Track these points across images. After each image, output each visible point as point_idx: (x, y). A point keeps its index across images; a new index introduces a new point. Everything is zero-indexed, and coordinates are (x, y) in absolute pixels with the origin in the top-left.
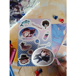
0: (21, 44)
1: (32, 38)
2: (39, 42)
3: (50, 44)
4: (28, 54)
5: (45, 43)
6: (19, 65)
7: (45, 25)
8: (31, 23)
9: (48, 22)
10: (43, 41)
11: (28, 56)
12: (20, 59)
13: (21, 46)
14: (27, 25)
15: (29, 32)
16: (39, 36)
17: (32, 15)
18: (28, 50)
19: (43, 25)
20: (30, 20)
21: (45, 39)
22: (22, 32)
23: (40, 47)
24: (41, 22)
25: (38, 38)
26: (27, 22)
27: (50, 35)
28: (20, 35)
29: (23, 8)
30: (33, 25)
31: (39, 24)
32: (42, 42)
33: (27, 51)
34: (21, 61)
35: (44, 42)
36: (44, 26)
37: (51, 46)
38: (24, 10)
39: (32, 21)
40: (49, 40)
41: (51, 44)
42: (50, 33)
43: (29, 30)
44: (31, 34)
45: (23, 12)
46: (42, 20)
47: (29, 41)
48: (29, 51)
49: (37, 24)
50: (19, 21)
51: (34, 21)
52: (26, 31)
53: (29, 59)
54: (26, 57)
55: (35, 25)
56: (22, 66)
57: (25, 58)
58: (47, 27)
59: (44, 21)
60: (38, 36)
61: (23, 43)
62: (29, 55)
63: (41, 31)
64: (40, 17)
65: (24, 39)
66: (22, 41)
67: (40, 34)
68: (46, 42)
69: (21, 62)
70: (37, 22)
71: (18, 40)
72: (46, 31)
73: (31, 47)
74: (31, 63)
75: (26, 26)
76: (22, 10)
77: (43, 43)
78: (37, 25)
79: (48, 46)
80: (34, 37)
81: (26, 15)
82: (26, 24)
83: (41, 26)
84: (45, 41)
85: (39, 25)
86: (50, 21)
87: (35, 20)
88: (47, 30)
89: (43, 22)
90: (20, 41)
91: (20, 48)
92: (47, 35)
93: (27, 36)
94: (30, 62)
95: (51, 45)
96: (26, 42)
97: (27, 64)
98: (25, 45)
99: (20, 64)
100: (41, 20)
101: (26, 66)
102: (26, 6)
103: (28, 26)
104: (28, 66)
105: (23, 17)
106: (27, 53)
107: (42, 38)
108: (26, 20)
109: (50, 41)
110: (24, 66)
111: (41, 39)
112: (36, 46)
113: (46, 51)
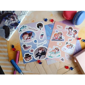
1: (31, 40)
2: (37, 42)
3: (46, 41)
5: (42, 41)
6: (24, 62)
7: (40, 27)
8: (27, 27)
9: (42, 24)
11: (31, 54)
13: (23, 48)
15: (28, 35)
17: (26, 21)
19: (38, 27)
20: (27, 25)
21: (41, 38)
22: (22, 36)
23: (39, 45)
24: (36, 25)
25: (36, 39)
26: (24, 27)
27: (45, 34)
29: (17, 16)
30: (30, 29)
31: (34, 27)
32: (39, 41)
33: (29, 50)
34: (26, 59)
35: (41, 41)
36: (39, 28)
37: (47, 43)
38: (19, 18)
39: (29, 26)
40: (45, 38)
42: (45, 33)
44: (29, 36)
45: (18, 20)
46: (36, 23)
47: (29, 42)
49: (33, 27)
50: (17, 28)
51: (30, 25)
53: (31, 57)
57: (29, 56)
58: (42, 29)
60: (35, 37)
63: (37, 33)
64: (33, 21)
66: (23, 43)
67: (37, 35)
68: (42, 40)
69: (26, 60)
71: (20, 43)
72: (41, 32)
73: (31, 47)
75: (24, 30)
76: (17, 18)
77: (40, 42)
78: (33, 28)
80: (32, 38)
81: (21, 22)
82: (24, 29)
83: (36, 28)
84: (41, 40)
85: (34, 28)
86: (43, 22)
87: (31, 25)
89: (38, 25)
90: (22, 44)
92: (42, 35)
94: (33, 58)
96: (27, 44)
98: (26, 46)
100: (35, 24)
101: (31, 62)
102: (19, 15)
104: (32, 62)
106: (29, 52)
107: (39, 38)
108: (23, 26)
110: (29, 62)
111: (38, 39)
112: (35, 45)
113: (41, 49)
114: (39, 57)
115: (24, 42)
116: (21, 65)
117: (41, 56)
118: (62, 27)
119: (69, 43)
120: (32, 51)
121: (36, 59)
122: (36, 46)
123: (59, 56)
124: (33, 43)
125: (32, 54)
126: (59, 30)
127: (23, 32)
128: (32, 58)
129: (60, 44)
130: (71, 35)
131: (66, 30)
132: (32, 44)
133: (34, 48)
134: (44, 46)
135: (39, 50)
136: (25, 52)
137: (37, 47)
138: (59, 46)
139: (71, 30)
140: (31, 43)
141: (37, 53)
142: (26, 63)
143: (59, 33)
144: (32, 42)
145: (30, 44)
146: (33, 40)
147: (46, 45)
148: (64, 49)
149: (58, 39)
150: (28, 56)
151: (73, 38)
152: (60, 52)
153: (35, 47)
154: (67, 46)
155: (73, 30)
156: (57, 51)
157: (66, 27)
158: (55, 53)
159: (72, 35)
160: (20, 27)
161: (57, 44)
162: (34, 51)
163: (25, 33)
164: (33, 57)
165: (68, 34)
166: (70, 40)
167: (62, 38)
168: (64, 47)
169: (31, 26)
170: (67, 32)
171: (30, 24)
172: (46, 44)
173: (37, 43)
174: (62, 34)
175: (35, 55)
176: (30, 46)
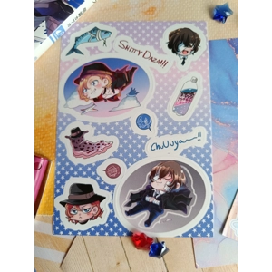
0: (69, 134)
1: (121, 107)
2: (154, 126)
3: (205, 133)
4: (101, 180)
5: (179, 129)
7: (182, 48)
9: (195, 34)
10: (170, 120)
11: (102, 187)
12: (63, 204)
13: (68, 143)
14: (96, 48)
16: (152, 97)
18: (103, 161)
19: (173, 46)
20: (114, 25)
22: (77, 82)
23: (158, 147)
24: (161, 35)
25: (148, 107)
27: (205, 93)
28: (68, 94)
30: (127, 48)
31: (152, 44)
32: (166, 124)
33: (99, 163)
34: (69, 209)
35: (175, 123)
36: (175, 51)
37: (207, 146)
39: (122, 32)
40: (201, 115)
41: (208, 136)
42: (205, 85)
43: (109, 71)
46: (165, 24)
47: (108, 120)
48: (104, 166)
49: (144, 44)
50: (57, 32)
51: (131, 32)
52: (95, 74)
53: (103, 205)
54: (91, 195)
55: (135, 50)
56: (75, 233)
57: (89, 196)
58: (190, 58)
59: (177, 31)
60: (149, 96)
61: (78, 129)
62: (106, 184)
63: (161, 76)
64: (152, 10)
65: (83, 111)
66: (74, 119)
67: (157, 89)
68: (184, 124)
69: (69, 217)
70: (144, 35)
71: (59, 114)
72: (185, 74)
73: (114, 148)
74: (113, 223)
75: (92, 51)
77: (171, 128)
78: (143, 49)
79: (194, 144)
82: (92, 45)
83: (161, 51)
84: (179, 119)
85: (151, 49)
86: (202, 28)
87: (135, 28)
88: (189, 70)
89: (172, 35)
90: (65, 120)
91: (66, 153)
92: (189, 94)
93: (96, 96)
94: (112, 215)
95: (208, 139)
96: (94, 125)
97: (95, 227)
99: (63, 226)
100: (160, 28)
103: (100, 52)
104: (102, 234)
105: (77, 11)
106: (96, 175)
107: (165, 106)
109: (206, 120)
110: (84, 233)
111: (162, 110)
112: (139, 142)
113: (166, 169)
114: (145, 214)
115: (77, 115)
117: (161, 212)
120: (113, 171)
121: (126, 222)
122: (139, 151)
124: (126, 128)
125: (112, 188)
128: (107, 211)
132: (121, 133)
133: (126, 155)
134: (189, 156)
136: (76, 168)
137: (144, 155)
140: (117, 128)
141: (142, 188)
144: (121, 123)
145: (112, 133)
146: (129, 109)
147: (198, 156)
150: (84, 196)
153: (135, 155)
160: (78, 29)
162: (126, 172)
164: (111, 206)
169: (135, 36)
171: (131, 24)
172: (202, 151)
173: (152, 134)
175: (127, 200)
176: (110, 145)
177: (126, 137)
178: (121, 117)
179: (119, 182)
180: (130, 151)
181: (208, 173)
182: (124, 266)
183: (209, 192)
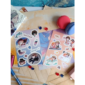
0: (18, 51)
2: (31, 48)
3: (40, 48)
5: (35, 48)
7: (34, 34)
8: (23, 34)
11: (25, 59)
12: (19, 62)
15: (23, 42)
17: (22, 28)
20: (22, 31)
21: (35, 45)
23: (32, 51)
24: (30, 32)
25: (30, 45)
26: (20, 34)
28: (17, 44)
29: (14, 24)
30: (25, 35)
31: (29, 34)
33: (23, 55)
35: (35, 47)
36: (33, 35)
37: (40, 50)
39: (24, 33)
40: (39, 45)
42: (39, 40)
44: (24, 42)
45: (14, 27)
47: (24, 48)
49: (28, 34)
50: (13, 35)
51: (25, 32)
56: (22, 66)
57: (23, 60)
58: (36, 36)
60: (30, 43)
63: (31, 39)
64: (29, 28)
66: (18, 49)
68: (36, 47)
69: (20, 64)
71: (16, 48)
72: (35, 38)
73: (26, 52)
76: (13, 26)
77: (34, 48)
78: (28, 35)
80: (27, 45)
81: (17, 29)
82: (19, 36)
83: (31, 35)
86: (37, 30)
91: (18, 54)
92: (36, 42)
94: (27, 63)
96: (22, 49)
97: (25, 65)
98: (21, 51)
100: (30, 31)
102: (16, 22)
105: (16, 31)
108: (19, 33)
109: (40, 46)
110: (23, 66)
111: (32, 45)
114: (32, 62)
116: (15, 68)
117: (34, 61)
118: (59, 36)
119: (66, 51)
120: (26, 56)
121: (29, 64)
122: (30, 52)
123: (56, 64)
125: (26, 59)
126: (57, 39)
127: (19, 38)
128: (26, 62)
129: (57, 53)
130: (68, 44)
131: (63, 39)
134: (37, 52)
135: (32, 55)
136: (20, 56)
138: (56, 54)
139: (68, 39)
140: (25, 49)
142: (20, 67)
143: (57, 42)
144: (26, 48)
145: (25, 50)
147: (39, 52)
148: (61, 58)
149: (55, 48)
150: (22, 61)
151: (70, 47)
152: (57, 60)
154: (64, 55)
155: (70, 40)
156: (54, 59)
157: (64, 37)
158: (52, 62)
159: (70, 44)
160: (16, 33)
161: (54, 53)
162: (28, 56)
163: (20, 40)
164: (26, 61)
165: (66, 43)
166: (67, 49)
167: (59, 47)
168: (61, 56)
169: (26, 33)
170: (64, 41)
172: (39, 51)
174: (59, 43)
176: (25, 52)
177: (27, 50)
178: (26, 47)
179: (27, 58)
180: (28, 52)
181: (41, 54)
182: (28, 71)
183: (41, 57)
